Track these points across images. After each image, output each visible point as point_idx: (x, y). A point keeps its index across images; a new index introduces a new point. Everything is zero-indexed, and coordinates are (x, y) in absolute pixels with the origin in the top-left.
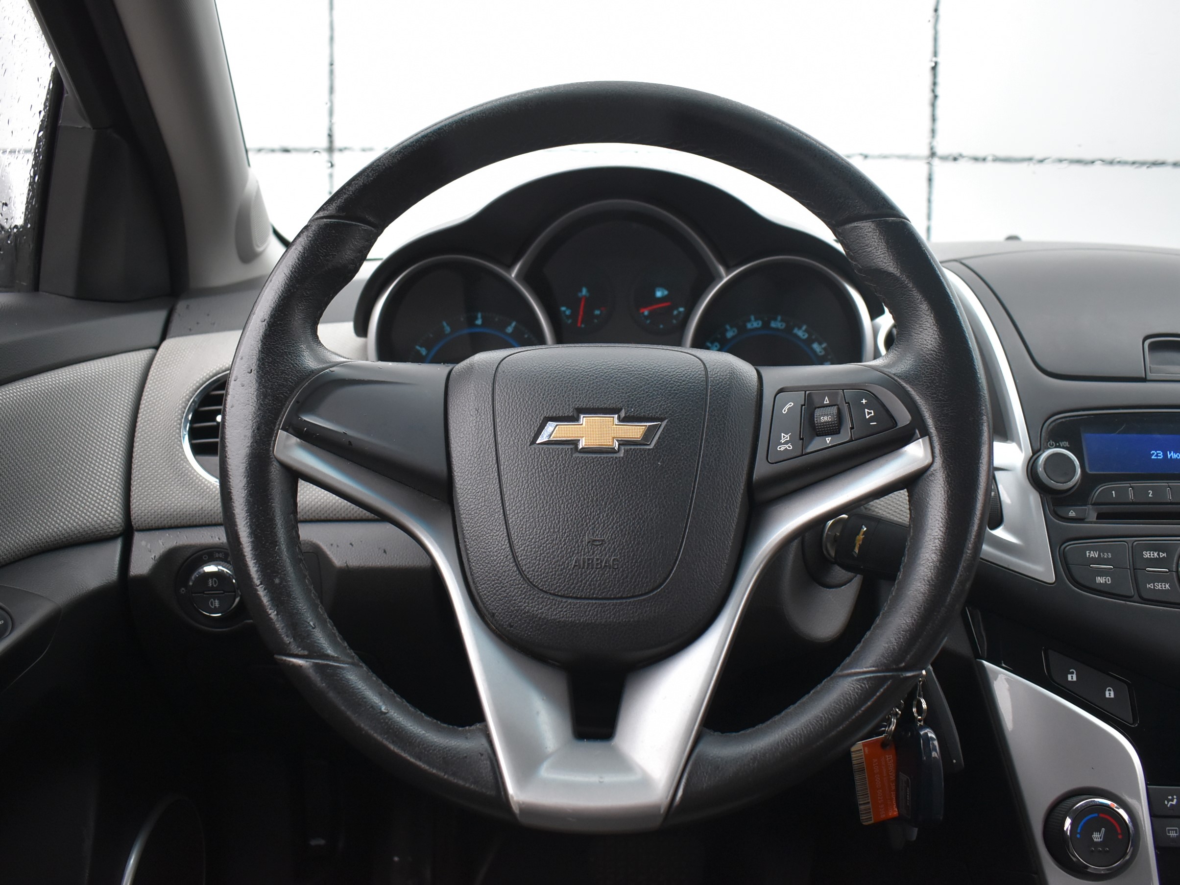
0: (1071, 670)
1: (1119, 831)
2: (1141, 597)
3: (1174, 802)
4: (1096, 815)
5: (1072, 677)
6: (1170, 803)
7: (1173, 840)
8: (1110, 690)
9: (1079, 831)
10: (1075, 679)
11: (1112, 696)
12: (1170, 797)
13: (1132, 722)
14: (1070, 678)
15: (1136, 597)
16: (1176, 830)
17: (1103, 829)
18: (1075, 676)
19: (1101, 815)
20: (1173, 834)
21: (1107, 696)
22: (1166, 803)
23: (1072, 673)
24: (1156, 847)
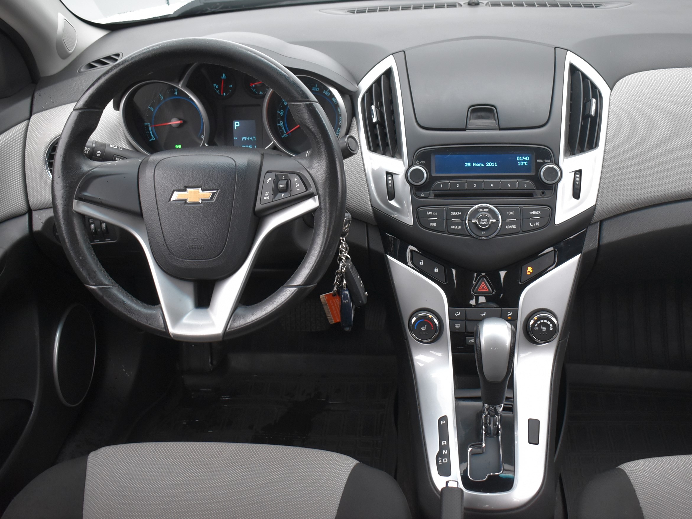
0: (421, 260)
1: (432, 327)
2: (449, 232)
3: (459, 314)
4: (423, 320)
5: (421, 263)
6: (457, 314)
7: (458, 329)
8: (436, 269)
9: (416, 326)
10: (422, 264)
11: (437, 271)
12: (457, 312)
13: (445, 281)
14: (420, 264)
15: (447, 232)
16: (459, 325)
17: (426, 326)
18: (422, 263)
19: (425, 320)
20: (457, 327)
21: (435, 271)
22: (455, 314)
23: (422, 261)
24: (451, 332)
